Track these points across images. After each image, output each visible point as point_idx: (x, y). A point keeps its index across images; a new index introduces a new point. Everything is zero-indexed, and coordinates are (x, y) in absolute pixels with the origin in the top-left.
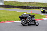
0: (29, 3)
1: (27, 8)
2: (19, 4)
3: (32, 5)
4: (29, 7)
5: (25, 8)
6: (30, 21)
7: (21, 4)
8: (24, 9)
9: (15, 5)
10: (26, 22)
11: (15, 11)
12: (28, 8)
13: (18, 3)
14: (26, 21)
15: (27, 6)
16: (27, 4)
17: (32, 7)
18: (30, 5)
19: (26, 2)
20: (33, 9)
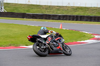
0: (57, 8)
1: (52, 18)
2: (36, 10)
3: (64, 12)
4: (56, 16)
5: (49, 19)
8: (47, 21)
12: (55, 18)
15: (53, 14)
17: (64, 16)
18: (59, 12)
19: (50, 6)
20: (66, 20)
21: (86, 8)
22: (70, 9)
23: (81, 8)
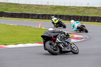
0: (36, 6)
2: (14, 8)
3: (43, 11)
4: (35, 15)
5: (28, 18)
6: (64, 44)
7: (18, 8)
8: (26, 20)
9: (6, 10)
10: (56, 47)
11: (5, 24)
12: (34, 17)
13: (12, 6)
14: (55, 44)
15: (32, 13)
16: (31, 9)
17: (43, 15)
18: (38, 11)
19: (29, 5)
20: (45, 19)
21: (65, 7)
22: (49, 8)
23: (60, 7)
